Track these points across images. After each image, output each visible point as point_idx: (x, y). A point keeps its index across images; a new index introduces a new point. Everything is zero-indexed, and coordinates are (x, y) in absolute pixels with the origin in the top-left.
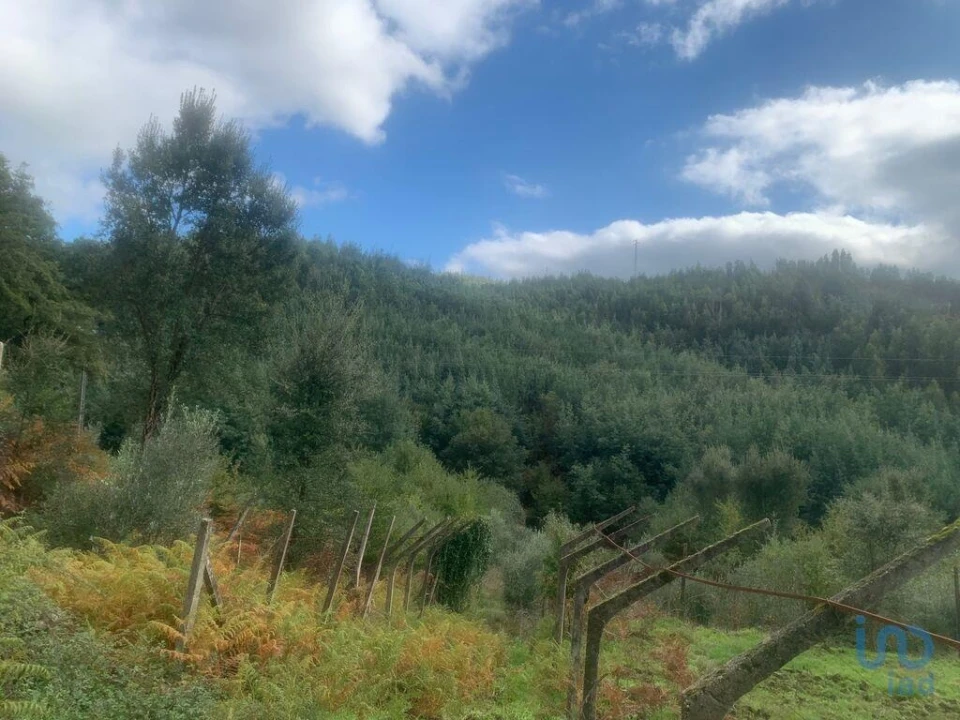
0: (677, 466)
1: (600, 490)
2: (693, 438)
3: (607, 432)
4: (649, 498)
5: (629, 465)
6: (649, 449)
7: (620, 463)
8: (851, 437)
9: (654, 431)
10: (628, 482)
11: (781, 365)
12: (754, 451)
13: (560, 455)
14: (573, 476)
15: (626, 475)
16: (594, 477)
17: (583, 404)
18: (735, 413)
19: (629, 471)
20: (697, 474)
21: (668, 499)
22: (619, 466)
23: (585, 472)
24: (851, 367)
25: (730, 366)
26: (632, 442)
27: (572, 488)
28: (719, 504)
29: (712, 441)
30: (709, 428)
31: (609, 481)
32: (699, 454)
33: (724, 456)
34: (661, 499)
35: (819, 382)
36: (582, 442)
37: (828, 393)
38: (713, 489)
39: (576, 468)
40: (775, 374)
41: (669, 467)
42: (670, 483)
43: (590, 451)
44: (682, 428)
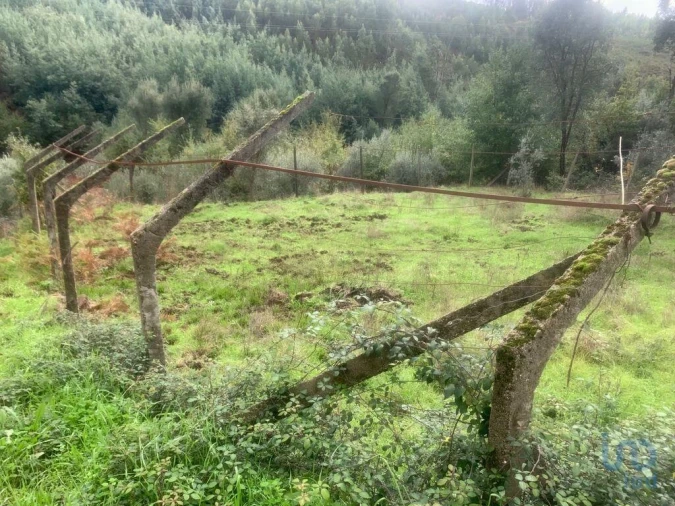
0: (117, 96)
1: (57, 120)
2: (127, 74)
3: (54, 70)
4: (99, 123)
5: (78, 97)
6: (93, 84)
7: (71, 96)
8: (237, 70)
9: (94, 69)
10: (80, 112)
11: (188, 15)
12: (174, 83)
13: (13, 92)
14: (30, 109)
15: (77, 106)
16: (49, 109)
17: (27, 46)
18: (155, 53)
19: (79, 103)
20: (134, 101)
21: (114, 121)
22: (69, 98)
23: (40, 106)
24: (235, 18)
25: (150, 15)
26: (77, 78)
27: (30, 120)
28: (152, 122)
29: (142, 75)
30: (139, 66)
31: (63, 112)
32: (134, 86)
33: (153, 87)
34: (108, 122)
35: (214, 30)
36: (33, 79)
37: (221, 38)
38: (146, 111)
39: (32, 103)
40: (184, 22)
41: (112, 98)
42: (114, 110)
43: (41, 88)
44: (117, 66)
